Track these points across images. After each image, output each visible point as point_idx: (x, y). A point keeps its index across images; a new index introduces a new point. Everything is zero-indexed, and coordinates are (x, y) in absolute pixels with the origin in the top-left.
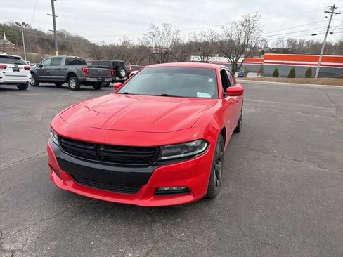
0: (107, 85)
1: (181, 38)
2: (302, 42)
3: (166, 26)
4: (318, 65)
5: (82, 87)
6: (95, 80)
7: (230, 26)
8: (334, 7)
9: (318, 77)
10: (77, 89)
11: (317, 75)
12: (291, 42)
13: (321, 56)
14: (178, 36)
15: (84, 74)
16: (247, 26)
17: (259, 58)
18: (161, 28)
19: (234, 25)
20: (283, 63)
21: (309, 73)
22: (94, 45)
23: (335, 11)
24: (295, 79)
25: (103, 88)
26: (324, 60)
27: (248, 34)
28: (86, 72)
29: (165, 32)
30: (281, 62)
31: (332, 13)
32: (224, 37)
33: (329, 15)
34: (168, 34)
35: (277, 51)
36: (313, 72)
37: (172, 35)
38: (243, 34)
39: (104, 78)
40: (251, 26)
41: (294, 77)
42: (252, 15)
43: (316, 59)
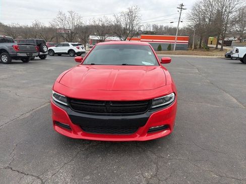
0: (33, 59)
1: (83, 22)
2: (161, 27)
3: (71, 12)
4: (175, 42)
5: (13, 61)
6: (25, 55)
7: (119, 15)
8: (182, 5)
9: (175, 50)
10: (9, 62)
11: (174, 49)
12: (155, 27)
13: (176, 36)
14: (81, 21)
15: (15, 50)
16: (131, 15)
17: (136, 38)
18: (68, 15)
19: (122, 14)
20: (153, 41)
21: (170, 48)
22: (6, 26)
23: (183, 7)
24: (162, 51)
25: (30, 61)
26: (178, 39)
27: (132, 21)
28: (16, 48)
29: (71, 17)
30: (152, 40)
31: (182, 9)
32: (116, 23)
33: (179, 10)
34: (73, 19)
35: (147, 33)
36: (172, 47)
37: (76, 19)
38: (129, 21)
39: (31, 53)
40: (133, 15)
41: (161, 50)
42: (134, 8)
43: (173, 39)
